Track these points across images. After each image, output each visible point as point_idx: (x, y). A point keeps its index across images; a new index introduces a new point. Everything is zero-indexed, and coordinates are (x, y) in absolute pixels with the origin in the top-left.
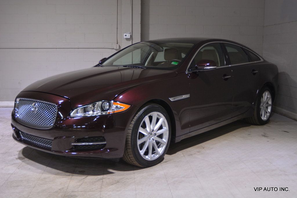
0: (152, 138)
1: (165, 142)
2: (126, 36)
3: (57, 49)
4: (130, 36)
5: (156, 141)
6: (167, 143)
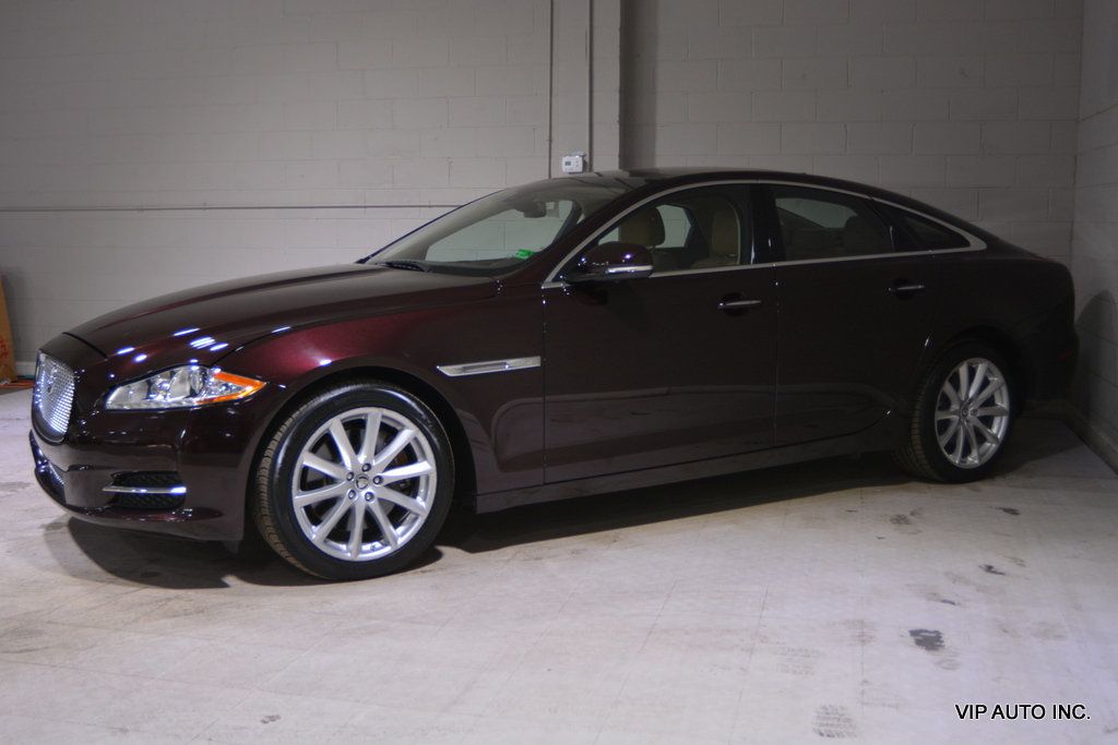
0: (369, 490)
1: (422, 509)
2: (568, 163)
3: (368, 209)
4: (581, 163)
5: (382, 501)
6: (428, 512)
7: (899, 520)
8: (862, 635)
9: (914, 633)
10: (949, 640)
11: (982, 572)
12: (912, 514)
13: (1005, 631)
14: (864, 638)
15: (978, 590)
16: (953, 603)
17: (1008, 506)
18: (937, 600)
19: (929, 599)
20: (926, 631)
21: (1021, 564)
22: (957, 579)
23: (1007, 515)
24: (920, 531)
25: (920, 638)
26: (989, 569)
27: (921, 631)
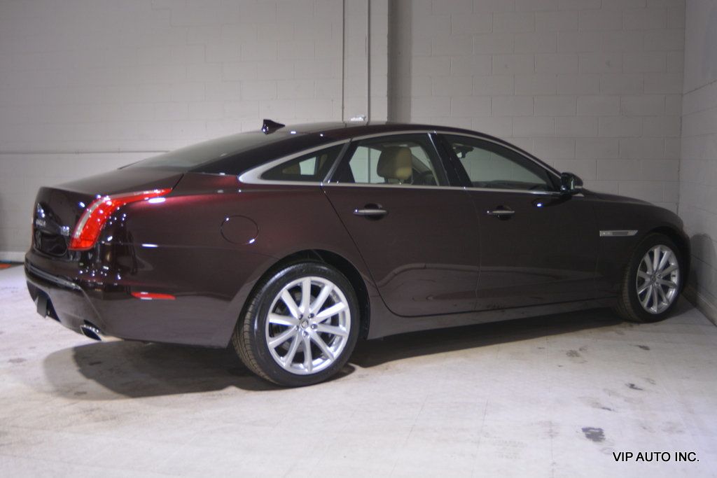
7: (572, 354)
8: (551, 431)
9: (585, 430)
10: (608, 434)
11: (628, 388)
12: (580, 350)
13: (645, 428)
14: (552, 434)
15: (625, 401)
16: (609, 409)
17: (642, 344)
18: (599, 408)
19: (593, 407)
20: (593, 429)
21: (653, 383)
22: (612, 393)
23: (642, 350)
24: (586, 361)
25: (589, 433)
26: (632, 386)
27: (590, 428)
